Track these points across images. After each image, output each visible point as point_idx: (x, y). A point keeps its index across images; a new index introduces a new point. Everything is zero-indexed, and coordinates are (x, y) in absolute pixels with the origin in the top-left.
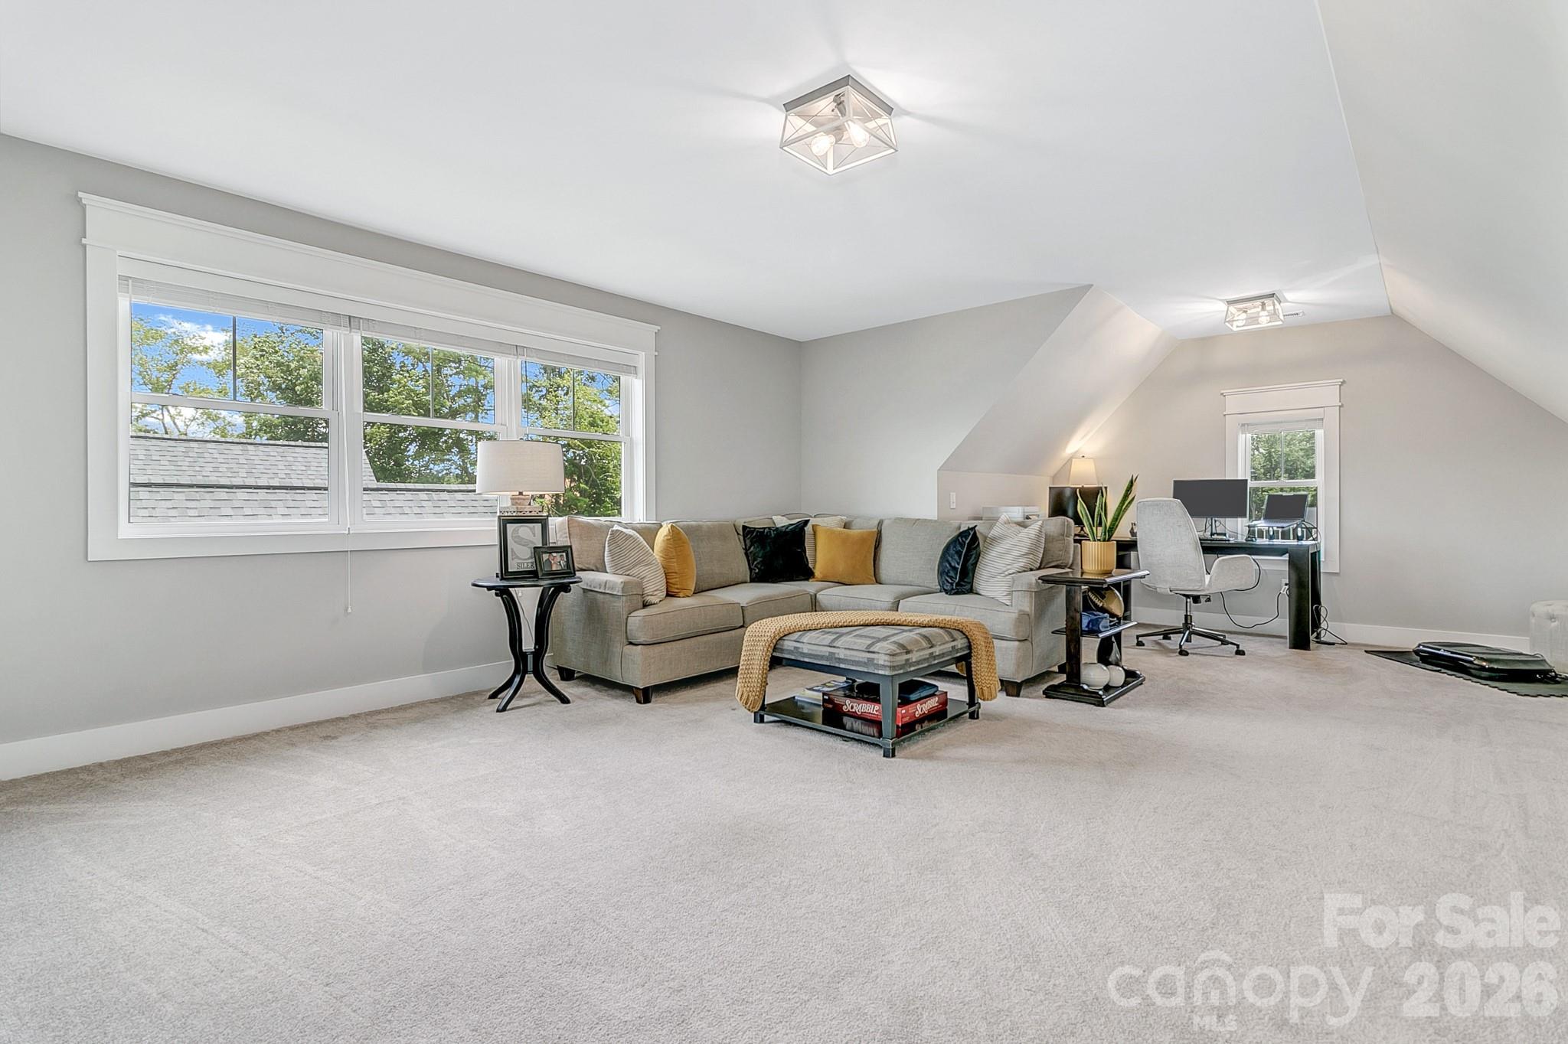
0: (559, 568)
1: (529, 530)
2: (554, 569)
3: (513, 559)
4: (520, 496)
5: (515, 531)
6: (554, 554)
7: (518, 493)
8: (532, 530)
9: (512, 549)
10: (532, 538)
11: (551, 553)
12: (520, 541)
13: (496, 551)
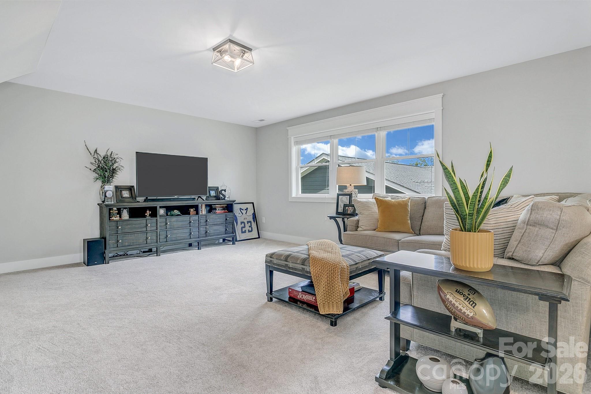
0: (350, 212)
1: (346, 198)
2: (348, 212)
3: (340, 208)
4: (350, 186)
5: (342, 198)
6: (350, 207)
7: (349, 185)
8: (347, 198)
9: (340, 204)
10: (347, 201)
11: (349, 207)
12: (342, 201)
13: (336, 204)
